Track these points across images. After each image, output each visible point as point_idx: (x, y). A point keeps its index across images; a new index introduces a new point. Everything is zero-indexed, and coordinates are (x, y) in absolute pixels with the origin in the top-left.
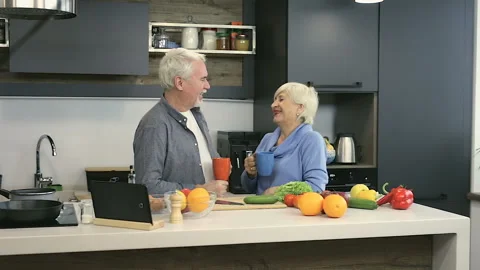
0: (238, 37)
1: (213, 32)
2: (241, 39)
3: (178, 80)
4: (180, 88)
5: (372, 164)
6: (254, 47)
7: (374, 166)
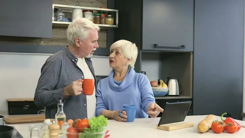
0: (107, 17)
1: (91, 13)
2: (109, 17)
3: (78, 40)
4: (78, 45)
5: (189, 96)
6: (117, 22)
7: (191, 97)
